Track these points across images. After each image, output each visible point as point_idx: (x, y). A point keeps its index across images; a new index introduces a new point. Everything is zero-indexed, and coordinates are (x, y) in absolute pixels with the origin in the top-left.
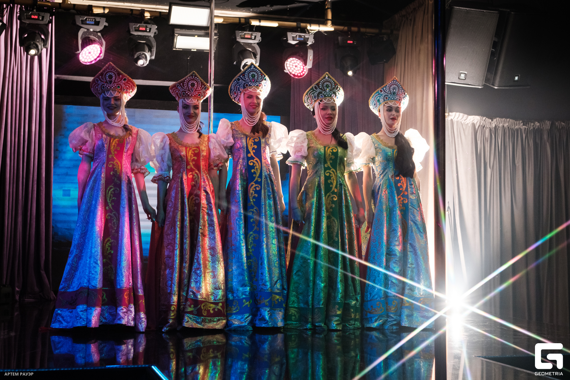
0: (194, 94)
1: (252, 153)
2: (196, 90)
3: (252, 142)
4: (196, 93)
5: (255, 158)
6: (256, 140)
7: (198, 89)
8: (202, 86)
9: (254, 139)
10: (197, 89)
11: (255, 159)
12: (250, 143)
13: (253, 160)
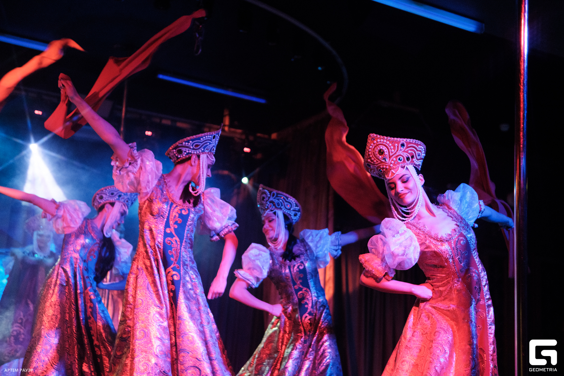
0: (391, 163)
1: (172, 228)
2: (390, 157)
3: (177, 213)
4: (392, 160)
5: (174, 236)
6: (184, 213)
7: (392, 152)
8: (394, 146)
9: (181, 210)
10: (391, 154)
11: (174, 238)
12: (174, 214)
13: (172, 238)
